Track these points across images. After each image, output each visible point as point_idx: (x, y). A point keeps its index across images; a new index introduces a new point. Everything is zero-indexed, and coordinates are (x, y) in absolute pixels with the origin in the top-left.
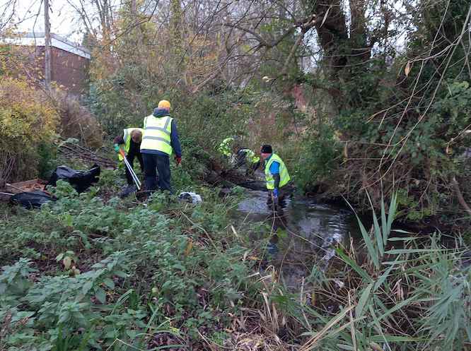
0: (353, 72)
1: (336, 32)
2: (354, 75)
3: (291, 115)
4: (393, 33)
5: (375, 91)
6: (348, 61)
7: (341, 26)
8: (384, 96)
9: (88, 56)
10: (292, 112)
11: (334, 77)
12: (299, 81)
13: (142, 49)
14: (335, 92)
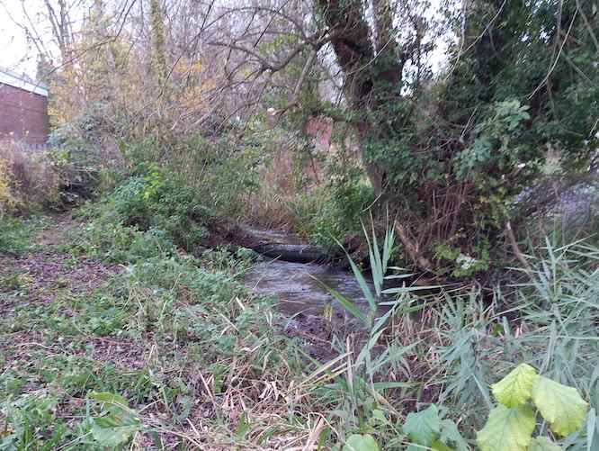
0: (381, 98)
1: (357, 49)
2: (382, 102)
3: (308, 158)
4: (430, 47)
5: (408, 121)
6: (374, 84)
7: (363, 41)
8: (421, 126)
9: (45, 93)
10: (310, 152)
11: (358, 105)
12: (315, 113)
13: (114, 80)
14: (361, 125)
